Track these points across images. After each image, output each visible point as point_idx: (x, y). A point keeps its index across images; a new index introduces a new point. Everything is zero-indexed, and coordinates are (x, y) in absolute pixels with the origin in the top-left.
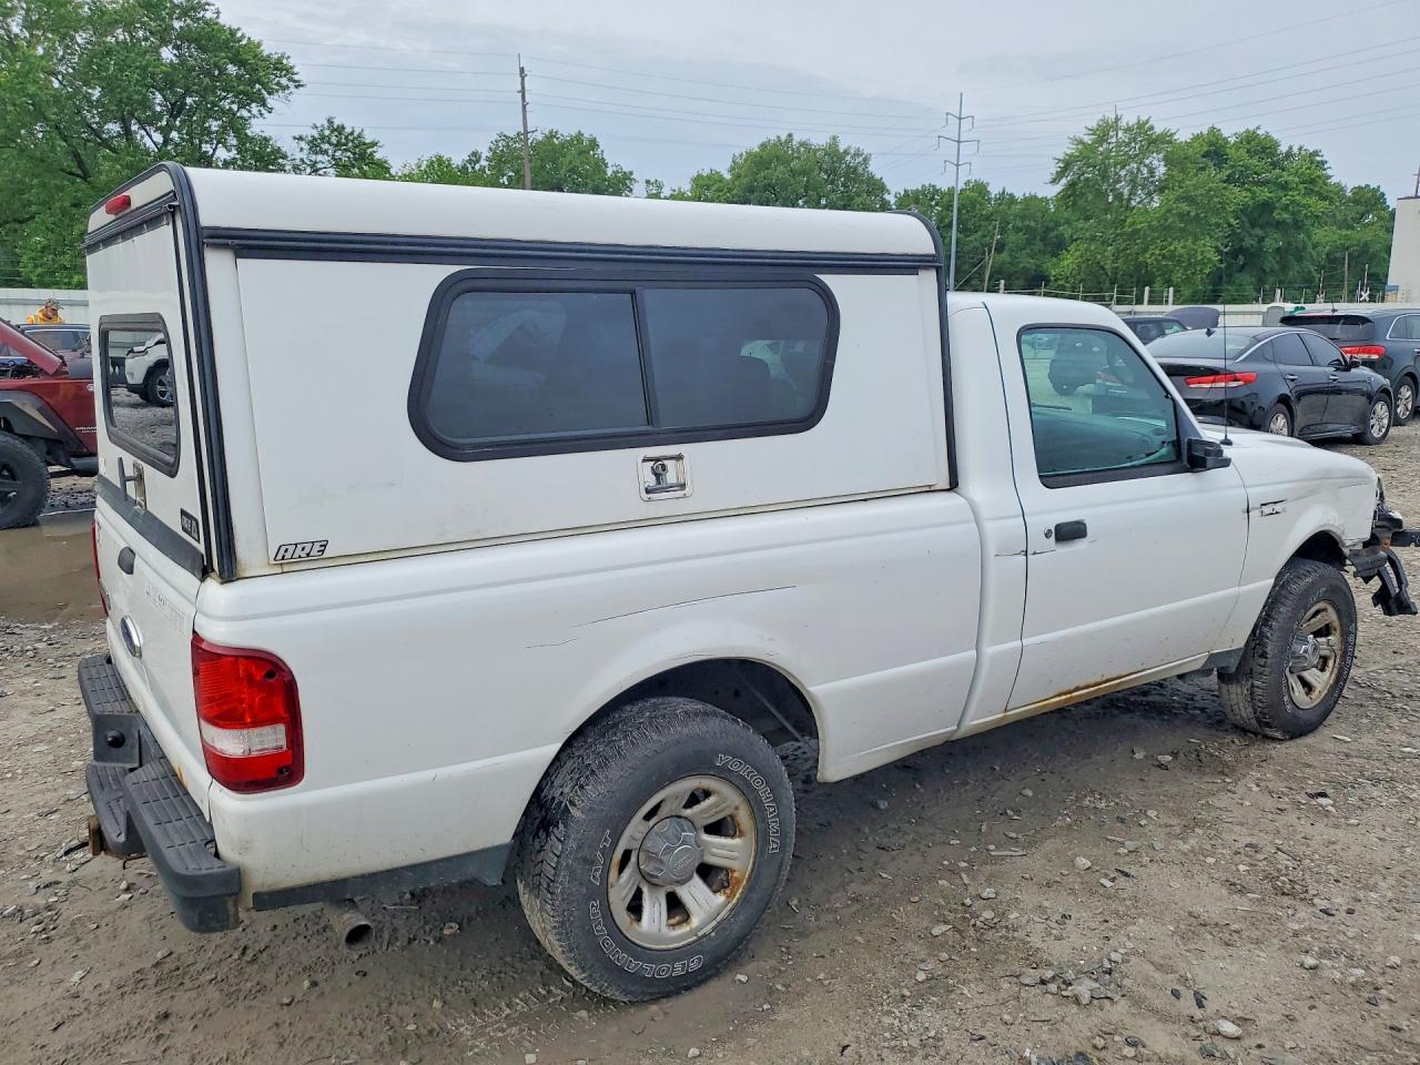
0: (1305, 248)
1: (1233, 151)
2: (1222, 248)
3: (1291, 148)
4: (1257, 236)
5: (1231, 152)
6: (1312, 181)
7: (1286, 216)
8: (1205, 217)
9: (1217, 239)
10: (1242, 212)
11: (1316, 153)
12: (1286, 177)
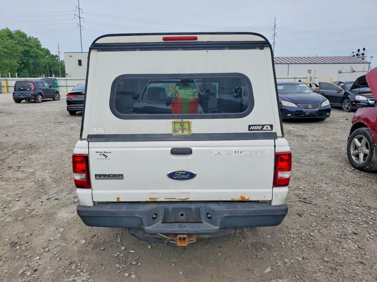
0: (39, 63)
1: (15, 35)
2: (19, 62)
3: (30, 36)
4: (27, 59)
5: (15, 36)
6: (38, 46)
7: (33, 54)
8: (13, 53)
9: (17, 60)
10: (23, 52)
11: (37, 39)
12: (31, 44)
